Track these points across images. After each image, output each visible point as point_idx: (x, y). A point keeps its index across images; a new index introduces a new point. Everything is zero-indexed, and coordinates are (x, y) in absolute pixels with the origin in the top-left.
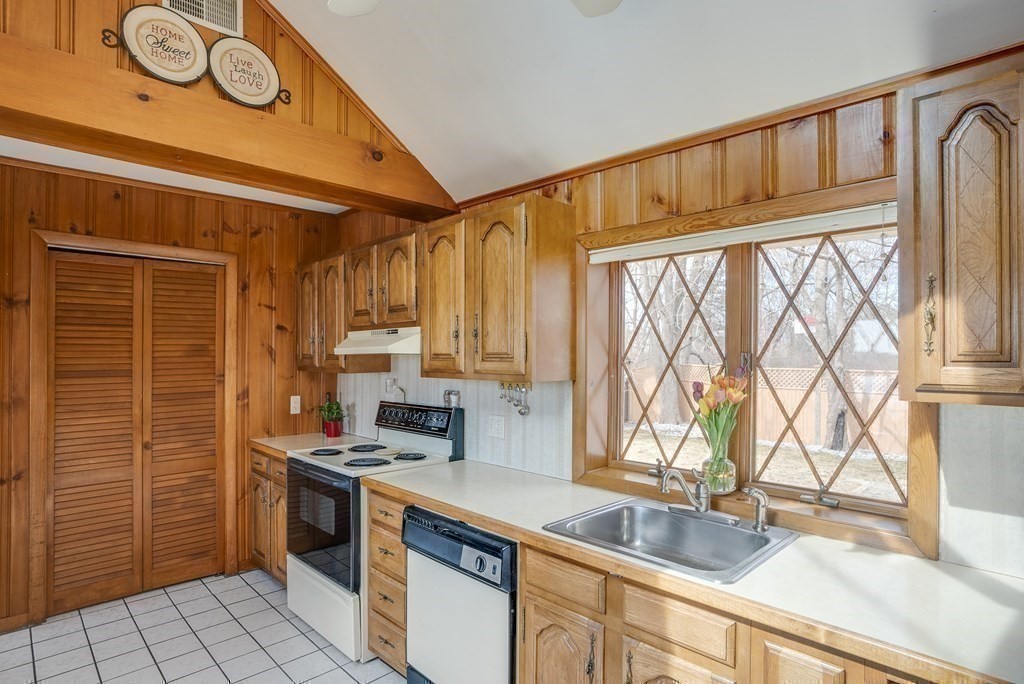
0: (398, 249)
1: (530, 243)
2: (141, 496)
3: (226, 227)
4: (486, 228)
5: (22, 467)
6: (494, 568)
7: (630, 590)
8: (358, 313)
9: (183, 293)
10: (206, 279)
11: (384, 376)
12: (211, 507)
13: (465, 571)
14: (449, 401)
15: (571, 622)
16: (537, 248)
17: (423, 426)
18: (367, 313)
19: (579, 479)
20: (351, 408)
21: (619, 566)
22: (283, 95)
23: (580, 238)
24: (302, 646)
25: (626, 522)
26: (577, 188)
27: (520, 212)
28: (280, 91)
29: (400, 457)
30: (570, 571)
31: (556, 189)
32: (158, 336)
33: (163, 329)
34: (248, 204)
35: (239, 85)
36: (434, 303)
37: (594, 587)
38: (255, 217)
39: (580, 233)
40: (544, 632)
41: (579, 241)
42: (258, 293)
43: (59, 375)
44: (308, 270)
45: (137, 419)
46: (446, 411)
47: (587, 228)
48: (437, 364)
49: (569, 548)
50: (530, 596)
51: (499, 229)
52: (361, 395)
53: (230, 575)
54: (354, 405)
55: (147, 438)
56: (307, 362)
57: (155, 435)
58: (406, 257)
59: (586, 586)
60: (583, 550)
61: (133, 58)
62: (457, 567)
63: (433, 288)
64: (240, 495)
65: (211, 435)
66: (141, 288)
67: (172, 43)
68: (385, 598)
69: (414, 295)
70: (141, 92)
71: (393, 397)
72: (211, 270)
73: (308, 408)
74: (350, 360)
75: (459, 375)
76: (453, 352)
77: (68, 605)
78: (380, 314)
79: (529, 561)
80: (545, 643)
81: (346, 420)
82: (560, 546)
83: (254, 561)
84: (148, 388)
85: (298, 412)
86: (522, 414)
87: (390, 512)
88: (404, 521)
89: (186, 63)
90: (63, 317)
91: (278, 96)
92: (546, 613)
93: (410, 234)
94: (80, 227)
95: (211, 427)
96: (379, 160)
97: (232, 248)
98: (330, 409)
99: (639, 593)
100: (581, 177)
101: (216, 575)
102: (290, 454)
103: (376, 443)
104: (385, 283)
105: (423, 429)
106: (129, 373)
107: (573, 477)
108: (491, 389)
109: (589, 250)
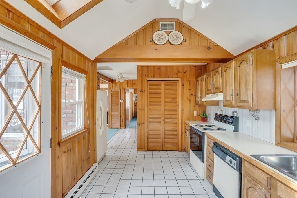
0: (217, 72)
1: (253, 65)
2: (162, 130)
3: (179, 72)
4: (240, 63)
5: (144, 122)
6: (234, 164)
7: (279, 184)
8: (208, 90)
9: (170, 87)
10: (175, 84)
11: (217, 106)
12: (176, 135)
13: (227, 163)
14: (234, 114)
15: (258, 188)
16: (257, 66)
17: (226, 121)
18: (210, 90)
19: (278, 144)
20: (209, 115)
21: (274, 174)
22: (184, 40)
23: (277, 60)
24: (191, 172)
25: (294, 163)
26: (276, 43)
27: (250, 56)
28: (183, 40)
29: (218, 129)
30: (258, 171)
31: (268, 45)
32: (166, 97)
33: (167, 95)
34: (183, 66)
35: (174, 41)
36: (226, 86)
37: (266, 179)
38: (185, 69)
39: (278, 58)
40: (250, 189)
41: (277, 61)
42: (187, 86)
43: (149, 105)
44: (197, 80)
45: (162, 114)
46: (233, 117)
47: (280, 56)
48: (227, 103)
49: (257, 163)
50: (246, 175)
51: (244, 62)
52: (212, 112)
53: (180, 151)
54: (210, 114)
55: (164, 118)
56: (198, 103)
57: (165, 118)
58: (219, 74)
59: (263, 178)
60: (261, 165)
61: (154, 42)
62: (225, 161)
63: (226, 82)
64: (182, 134)
65: (176, 119)
66: (163, 87)
67: (162, 37)
68: (209, 165)
69: (221, 84)
70: (156, 49)
71: (219, 112)
72: (176, 82)
73: (199, 114)
74: (207, 102)
75: (233, 107)
76: (231, 100)
77: (151, 149)
78: (213, 90)
79: (245, 164)
80: (250, 192)
81: (208, 118)
82: (254, 162)
83: (184, 150)
84: (164, 107)
85: (196, 115)
86: (256, 120)
87: (211, 143)
88: (213, 146)
89: (164, 40)
90: (150, 94)
91: (183, 41)
92: (250, 182)
93: (220, 67)
94: (152, 76)
95: (176, 117)
96: (209, 50)
97: (180, 76)
98: (203, 114)
99: (283, 186)
100: (277, 39)
101: (177, 151)
102: (191, 125)
103: (214, 125)
104: (214, 82)
105: (226, 122)
106: (161, 105)
107: (276, 143)
108: (246, 111)
109: (281, 64)
